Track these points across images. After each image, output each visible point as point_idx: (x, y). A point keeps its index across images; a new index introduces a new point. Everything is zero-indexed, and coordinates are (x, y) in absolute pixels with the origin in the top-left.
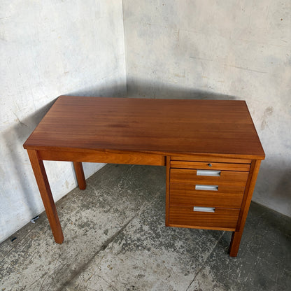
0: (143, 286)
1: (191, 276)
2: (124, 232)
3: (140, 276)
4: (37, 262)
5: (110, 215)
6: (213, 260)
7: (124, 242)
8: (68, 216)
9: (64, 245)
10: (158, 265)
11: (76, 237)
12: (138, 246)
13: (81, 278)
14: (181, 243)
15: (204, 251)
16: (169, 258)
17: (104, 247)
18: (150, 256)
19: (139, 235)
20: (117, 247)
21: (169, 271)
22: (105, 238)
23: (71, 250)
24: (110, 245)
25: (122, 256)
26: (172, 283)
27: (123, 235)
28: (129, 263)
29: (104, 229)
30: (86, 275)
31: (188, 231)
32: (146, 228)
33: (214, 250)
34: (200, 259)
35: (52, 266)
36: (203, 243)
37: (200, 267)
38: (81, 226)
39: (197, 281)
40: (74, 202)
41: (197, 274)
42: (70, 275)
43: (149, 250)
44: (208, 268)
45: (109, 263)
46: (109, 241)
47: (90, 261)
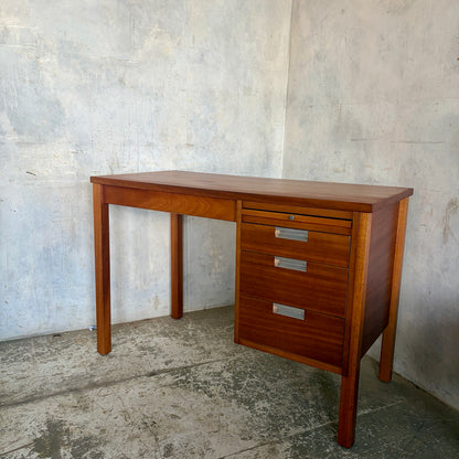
0: (169, 427)
1: (251, 444)
2: (192, 370)
3: (174, 416)
4: (61, 362)
5: (188, 350)
6: (304, 440)
7: (183, 378)
8: (135, 336)
9: (105, 358)
10: (210, 415)
11: (127, 356)
12: (198, 388)
13: (96, 391)
14: (267, 405)
15: (297, 424)
16: (235, 414)
17: (153, 374)
18: (206, 403)
19: (209, 378)
20: (169, 379)
21: (220, 426)
22: (162, 367)
23: (108, 364)
24: (162, 375)
25: (166, 390)
26: (213, 440)
27: (189, 371)
28: (171, 399)
29: (167, 359)
30: (104, 391)
31: (290, 397)
32: (227, 375)
33: (316, 430)
34: (282, 432)
35: (73, 371)
36: (302, 416)
37: (275, 439)
38: (143, 349)
39: (255, 452)
40: (155, 327)
41: (262, 445)
42: (86, 384)
43: (210, 396)
44: (287, 445)
45: (144, 390)
46: (164, 371)
47: (123, 380)
